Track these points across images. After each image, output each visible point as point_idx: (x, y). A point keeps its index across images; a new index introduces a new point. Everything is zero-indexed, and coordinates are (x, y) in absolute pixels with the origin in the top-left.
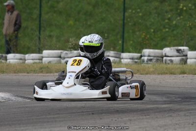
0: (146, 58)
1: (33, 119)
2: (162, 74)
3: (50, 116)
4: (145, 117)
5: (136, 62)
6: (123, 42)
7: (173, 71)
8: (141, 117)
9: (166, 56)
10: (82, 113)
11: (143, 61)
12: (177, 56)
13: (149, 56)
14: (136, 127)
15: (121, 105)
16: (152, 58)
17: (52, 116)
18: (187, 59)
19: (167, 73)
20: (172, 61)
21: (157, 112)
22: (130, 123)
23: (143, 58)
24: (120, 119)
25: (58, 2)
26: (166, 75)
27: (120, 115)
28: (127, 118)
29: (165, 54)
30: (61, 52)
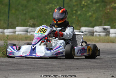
9: (96, 32)
12: (103, 32)
16: (87, 33)
30: (28, 29)
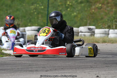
12: (88, 32)
18: (95, 34)
29: (81, 31)
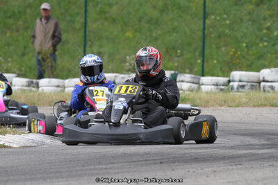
0: (235, 84)
1: (76, 171)
2: (258, 107)
3: (100, 166)
4: (235, 167)
5: (222, 90)
6: (203, 61)
7: (275, 101)
8: (231, 167)
9: (264, 81)
10: (146, 162)
11: (232, 88)
13: (240, 81)
14: (222, 181)
15: (200, 151)
16: (244, 83)
17: (104, 166)
19: (266, 105)
20: (272, 88)
21: (252, 160)
22: (215, 176)
23: (231, 84)
24: (200, 171)
25: (110, 5)
26: (265, 108)
27: (200, 164)
28: (210, 169)
29: (264, 78)
30: (116, 76)
